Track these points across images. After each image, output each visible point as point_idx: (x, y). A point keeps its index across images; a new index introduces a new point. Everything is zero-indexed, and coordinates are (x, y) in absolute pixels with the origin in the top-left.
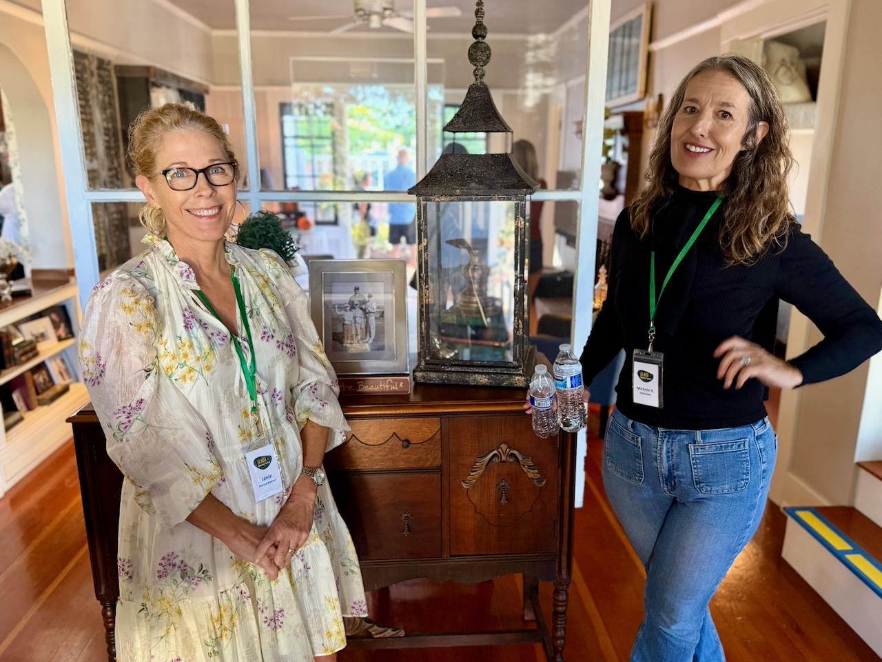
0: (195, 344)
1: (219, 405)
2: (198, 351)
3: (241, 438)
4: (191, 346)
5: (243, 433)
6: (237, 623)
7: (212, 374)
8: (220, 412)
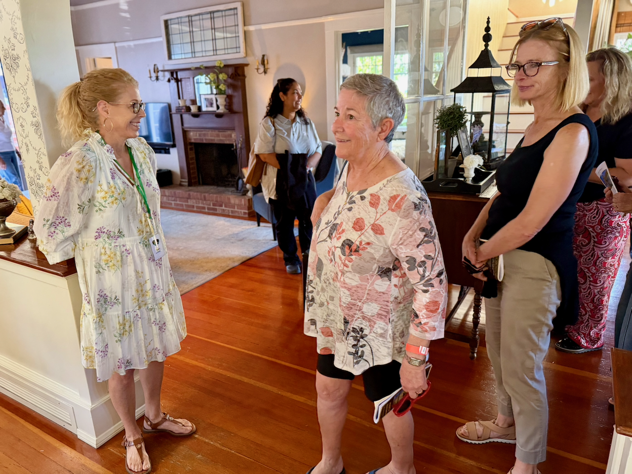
0: (117, 187)
1: (128, 217)
2: (118, 191)
3: (139, 233)
4: (115, 188)
5: (139, 231)
6: (133, 329)
7: (125, 201)
8: (129, 220)
